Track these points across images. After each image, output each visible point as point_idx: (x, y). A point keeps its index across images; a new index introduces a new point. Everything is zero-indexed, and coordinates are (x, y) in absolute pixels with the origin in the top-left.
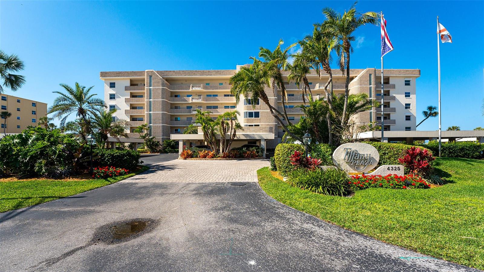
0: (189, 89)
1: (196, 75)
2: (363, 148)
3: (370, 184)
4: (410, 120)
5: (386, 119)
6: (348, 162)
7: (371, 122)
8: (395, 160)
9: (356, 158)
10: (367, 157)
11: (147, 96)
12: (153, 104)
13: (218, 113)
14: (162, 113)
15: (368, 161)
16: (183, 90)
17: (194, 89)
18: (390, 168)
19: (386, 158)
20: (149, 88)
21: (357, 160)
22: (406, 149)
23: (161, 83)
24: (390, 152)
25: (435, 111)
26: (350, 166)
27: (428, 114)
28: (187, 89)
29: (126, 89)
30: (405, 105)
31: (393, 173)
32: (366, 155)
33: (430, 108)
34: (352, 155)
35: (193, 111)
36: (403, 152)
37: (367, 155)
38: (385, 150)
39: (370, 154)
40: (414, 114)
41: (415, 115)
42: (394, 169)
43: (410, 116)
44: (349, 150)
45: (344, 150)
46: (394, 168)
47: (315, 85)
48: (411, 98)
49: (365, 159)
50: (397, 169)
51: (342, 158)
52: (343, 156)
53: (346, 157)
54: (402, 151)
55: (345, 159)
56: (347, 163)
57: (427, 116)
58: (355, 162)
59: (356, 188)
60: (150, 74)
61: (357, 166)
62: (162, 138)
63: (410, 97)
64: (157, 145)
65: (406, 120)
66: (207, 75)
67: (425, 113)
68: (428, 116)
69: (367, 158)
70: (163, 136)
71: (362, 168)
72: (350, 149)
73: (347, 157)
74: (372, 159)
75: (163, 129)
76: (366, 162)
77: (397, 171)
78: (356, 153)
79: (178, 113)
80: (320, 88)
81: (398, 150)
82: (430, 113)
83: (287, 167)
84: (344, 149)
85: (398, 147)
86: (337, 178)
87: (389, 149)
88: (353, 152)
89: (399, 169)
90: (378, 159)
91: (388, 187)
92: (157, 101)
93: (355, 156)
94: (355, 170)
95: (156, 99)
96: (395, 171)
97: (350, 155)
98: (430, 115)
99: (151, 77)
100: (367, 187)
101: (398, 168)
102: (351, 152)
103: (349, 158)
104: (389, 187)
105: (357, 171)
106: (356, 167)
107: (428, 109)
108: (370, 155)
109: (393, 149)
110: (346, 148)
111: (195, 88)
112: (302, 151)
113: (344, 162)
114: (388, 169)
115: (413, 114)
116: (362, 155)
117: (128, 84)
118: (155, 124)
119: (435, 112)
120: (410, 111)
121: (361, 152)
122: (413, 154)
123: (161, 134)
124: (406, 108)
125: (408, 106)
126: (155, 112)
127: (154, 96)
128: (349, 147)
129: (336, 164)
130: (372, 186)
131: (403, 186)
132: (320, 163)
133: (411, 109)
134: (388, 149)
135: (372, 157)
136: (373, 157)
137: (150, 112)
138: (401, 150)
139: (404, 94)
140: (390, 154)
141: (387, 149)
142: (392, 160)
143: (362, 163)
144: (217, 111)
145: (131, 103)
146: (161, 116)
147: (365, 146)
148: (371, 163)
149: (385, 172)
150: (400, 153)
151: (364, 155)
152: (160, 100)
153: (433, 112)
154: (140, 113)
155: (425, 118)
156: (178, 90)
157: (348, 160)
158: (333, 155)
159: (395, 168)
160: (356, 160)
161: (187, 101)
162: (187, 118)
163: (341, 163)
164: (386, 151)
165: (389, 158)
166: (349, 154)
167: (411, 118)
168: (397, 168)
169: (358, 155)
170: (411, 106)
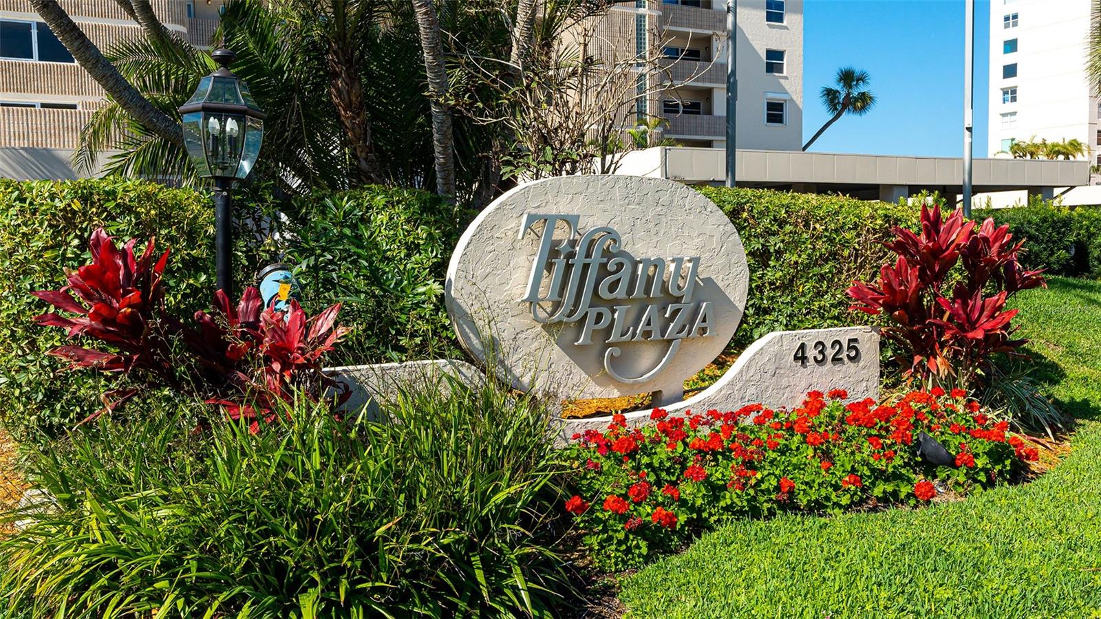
2: (650, 216)
3: (715, 491)
4: (781, 121)
5: (698, 113)
6: (560, 323)
7: (642, 121)
8: (819, 295)
9: (613, 287)
10: (681, 283)
15: (686, 308)
18: (811, 353)
19: (771, 284)
21: (617, 302)
22: (879, 222)
24: (793, 245)
25: (862, 88)
26: (571, 350)
27: (841, 100)
30: (764, 57)
31: (825, 379)
32: (672, 267)
33: (848, 78)
34: (586, 266)
36: (862, 239)
37: (678, 268)
38: (769, 233)
39: (693, 254)
40: (794, 98)
41: (798, 102)
42: (830, 353)
43: (782, 104)
44: (561, 234)
45: (528, 226)
46: (828, 345)
48: (786, 28)
49: (669, 298)
50: (844, 355)
51: (516, 291)
52: (518, 276)
53: (544, 281)
54: (859, 235)
55: (533, 301)
56: (547, 327)
57: (836, 109)
58: (604, 323)
59: (620, 543)
61: (617, 352)
63: (785, 23)
65: (768, 121)
67: (830, 95)
68: (839, 107)
69: (679, 288)
71: (647, 356)
72: (571, 221)
73: (548, 284)
74: (707, 289)
76: (675, 313)
77: (844, 368)
78: (607, 254)
81: (836, 231)
82: (848, 95)
83: (52, 395)
84: (525, 217)
85: (837, 213)
86: (467, 482)
87: (788, 228)
88: (592, 243)
89: (853, 354)
90: (738, 296)
91: (827, 498)
93: (603, 271)
94: (606, 380)
96: (838, 367)
97: (569, 267)
98: (845, 106)
100: (699, 526)
101: (849, 348)
102: (573, 243)
103: (561, 294)
104: (834, 498)
105: (619, 385)
106: (612, 356)
107: (841, 79)
108: (696, 261)
109: (807, 225)
110: (541, 211)
112: (192, 243)
113: (527, 320)
114: (796, 358)
115: (792, 99)
116: (647, 262)
119: (863, 94)
120: (782, 81)
121: (640, 248)
122: (936, 252)
124: (770, 68)
125: (774, 60)
128: (562, 207)
129: (475, 341)
130: (727, 509)
131: (909, 481)
132: (329, 342)
133: (785, 74)
134: (782, 223)
135: (709, 281)
136: (713, 277)
138: (854, 233)
139: (762, 8)
140: (794, 258)
141: (775, 228)
142: (803, 295)
143: (649, 324)
147: (665, 198)
148: (704, 321)
149: (781, 376)
150: (846, 253)
151: (658, 264)
153: (855, 93)
155: (831, 117)
157: (557, 305)
158: (451, 272)
159: (833, 346)
160: (612, 305)
163: (505, 330)
164: (772, 240)
165: (787, 286)
166: (560, 262)
167: (787, 113)
168: (845, 346)
169: (620, 266)
170: (785, 61)
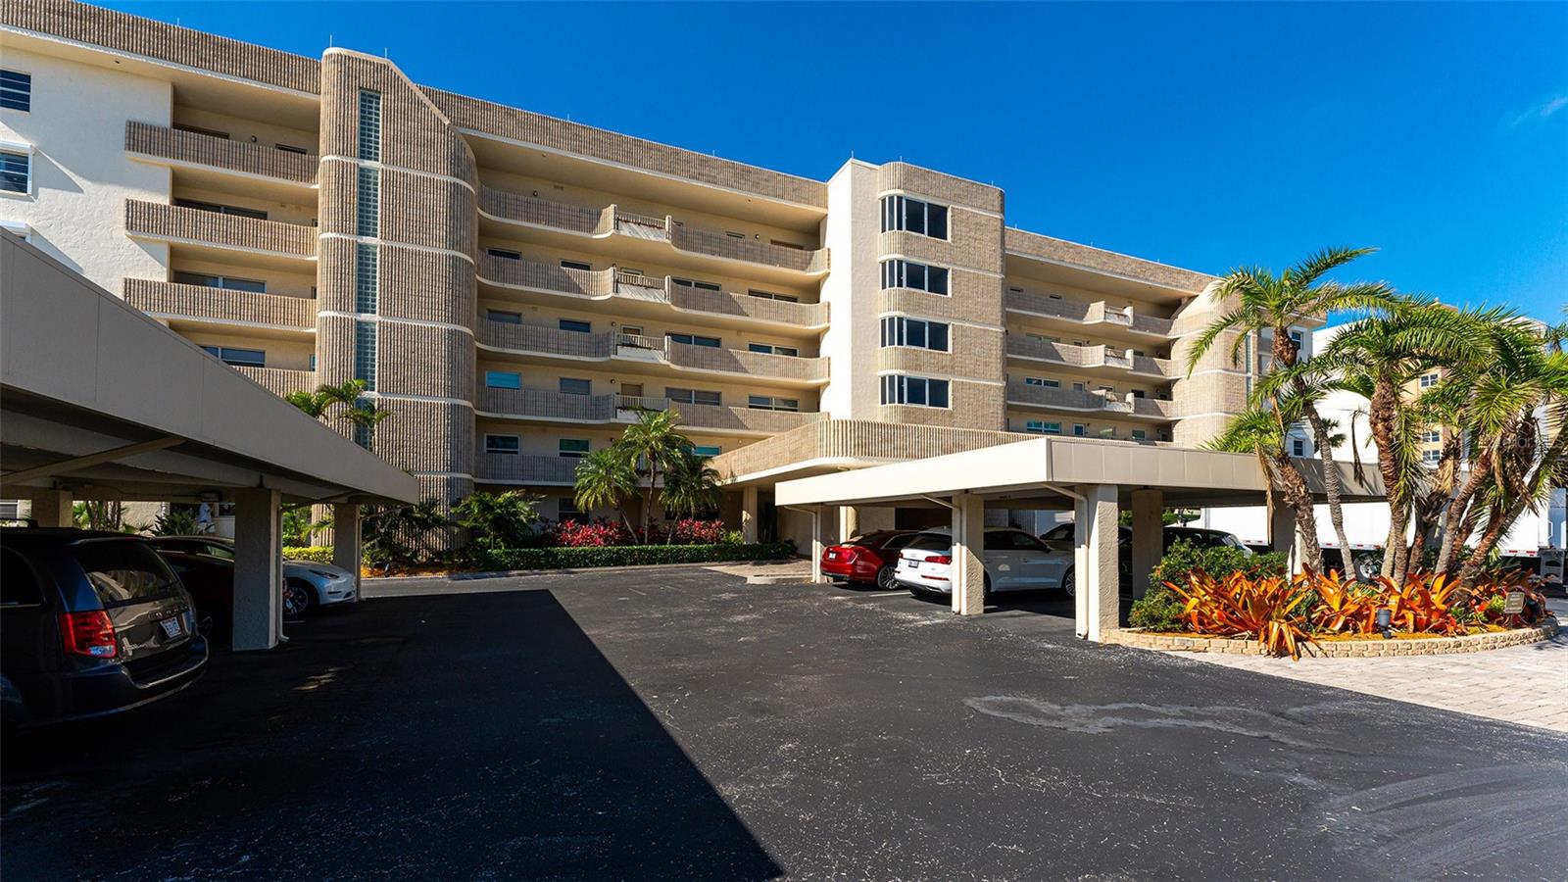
0: (592, 229)
1: (639, 164)
11: (342, 212)
12: (388, 267)
13: (737, 370)
14: (452, 333)
16: (559, 225)
17: (626, 231)
20: (356, 161)
23: (443, 151)
28: (579, 229)
29: (139, 137)
35: (624, 345)
47: (1089, 306)
60: (366, 81)
62: (450, 483)
64: (421, 519)
66: (693, 177)
70: (454, 468)
75: (454, 425)
79: (525, 347)
80: (1108, 321)
92: (418, 254)
95: (408, 240)
99: (368, 98)
111: (635, 227)
117: (160, 113)
118: (396, 393)
123: (441, 454)
126: (397, 322)
127: (391, 221)
137: (365, 317)
144: (737, 361)
145: (182, 241)
146: (442, 349)
152: (437, 251)
154: (255, 318)
156: (528, 220)
161: (580, 291)
162: (562, 379)
